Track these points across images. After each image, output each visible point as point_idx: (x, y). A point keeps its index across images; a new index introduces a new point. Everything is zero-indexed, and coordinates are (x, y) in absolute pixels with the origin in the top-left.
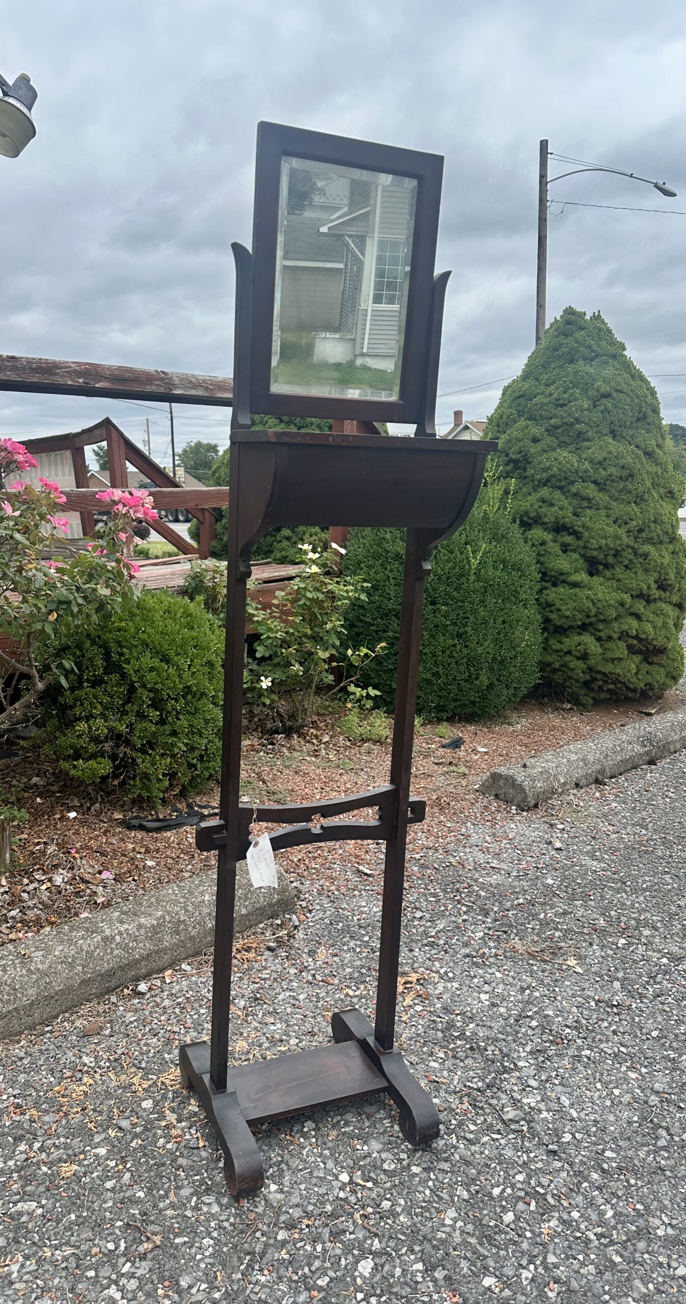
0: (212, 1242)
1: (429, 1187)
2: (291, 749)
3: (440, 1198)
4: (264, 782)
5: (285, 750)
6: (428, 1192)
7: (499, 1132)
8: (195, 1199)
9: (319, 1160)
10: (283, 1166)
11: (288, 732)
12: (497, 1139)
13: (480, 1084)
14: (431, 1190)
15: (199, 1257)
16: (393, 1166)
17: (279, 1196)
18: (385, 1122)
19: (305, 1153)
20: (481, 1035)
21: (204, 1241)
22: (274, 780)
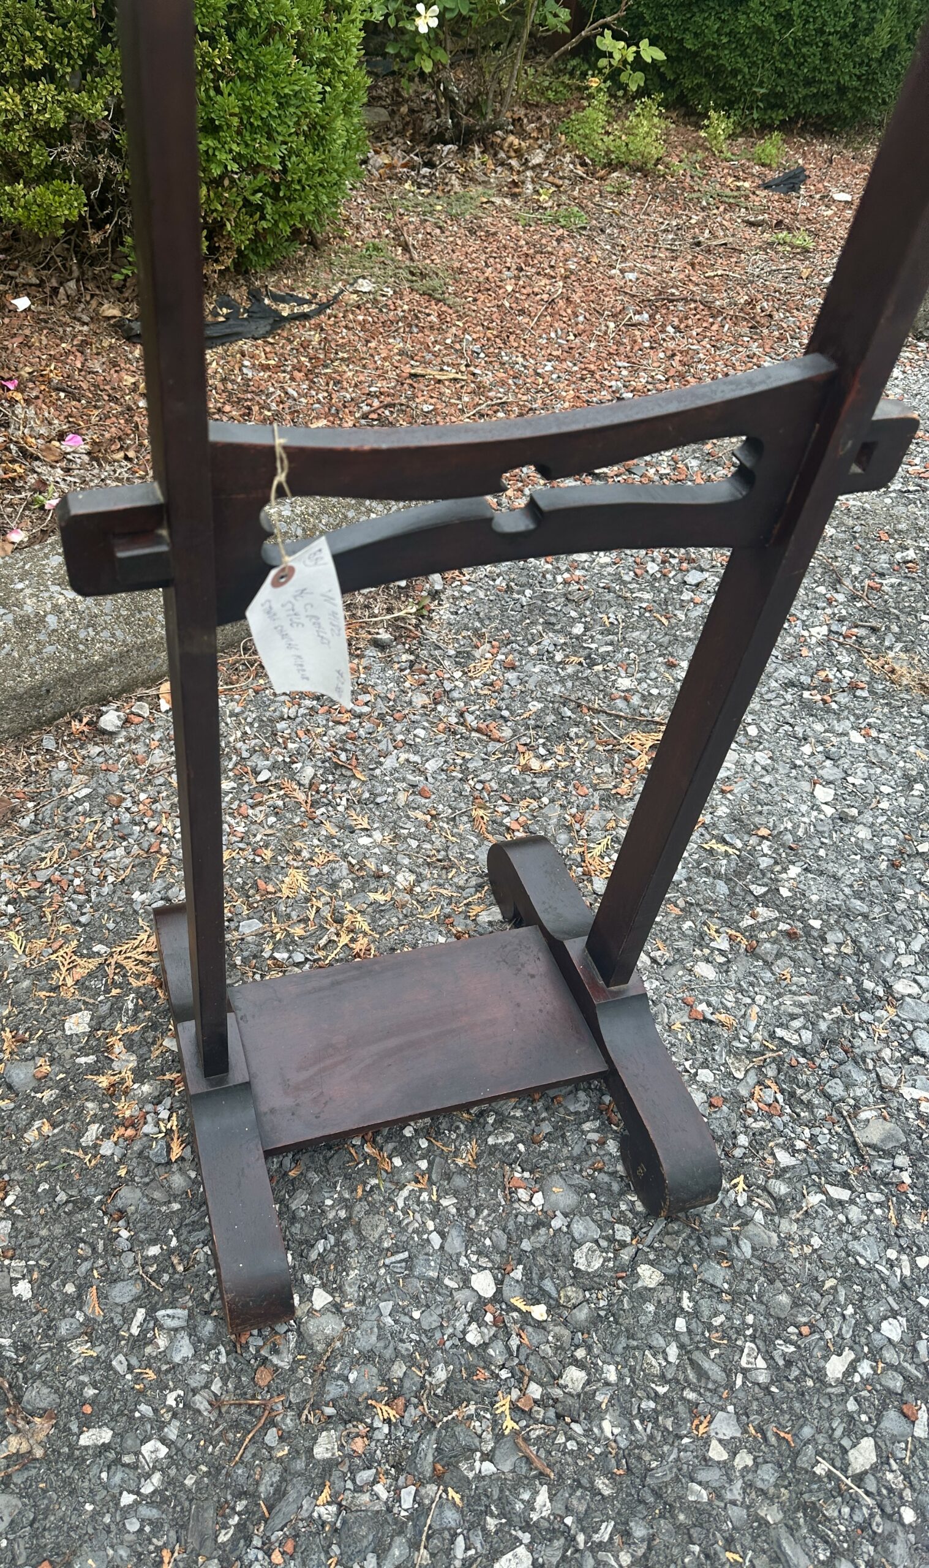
0: (163, 1451)
1: (676, 1336)
2: (467, 178)
3: (701, 1373)
4: (406, 248)
5: (454, 180)
6: (673, 1352)
7: (844, 1181)
8: (141, 1313)
9: (431, 1225)
10: (349, 1235)
11: (464, 139)
12: (841, 1203)
13: (807, 1036)
14: (681, 1346)
15: (127, 1499)
16: (597, 1264)
17: (332, 1326)
18: (586, 1126)
19: (401, 1204)
20: (815, 898)
21: (146, 1449)
22: (425, 245)
